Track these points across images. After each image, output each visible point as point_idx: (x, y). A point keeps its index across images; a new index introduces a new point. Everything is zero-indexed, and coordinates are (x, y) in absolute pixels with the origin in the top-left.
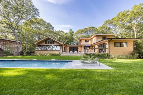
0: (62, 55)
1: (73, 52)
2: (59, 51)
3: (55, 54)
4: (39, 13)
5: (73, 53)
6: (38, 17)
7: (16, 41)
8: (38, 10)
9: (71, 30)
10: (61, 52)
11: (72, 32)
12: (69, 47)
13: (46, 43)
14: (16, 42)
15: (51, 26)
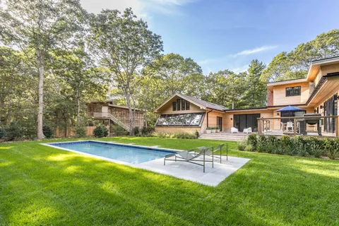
0: (202, 137)
1: (241, 130)
2: (197, 126)
3: (187, 134)
4: (161, 43)
5: (241, 134)
6: (161, 53)
7: (127, 107)
8: (159, 36)
9: (255, 62)
10: (201, 131)
11: (257, 68)
12: (232, 116)
13: (174, 109)
14: (128, 109)
15: (194, 65)
